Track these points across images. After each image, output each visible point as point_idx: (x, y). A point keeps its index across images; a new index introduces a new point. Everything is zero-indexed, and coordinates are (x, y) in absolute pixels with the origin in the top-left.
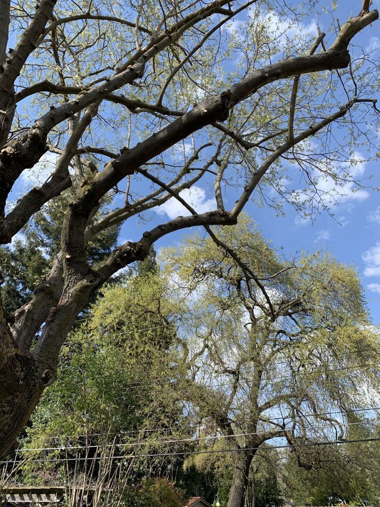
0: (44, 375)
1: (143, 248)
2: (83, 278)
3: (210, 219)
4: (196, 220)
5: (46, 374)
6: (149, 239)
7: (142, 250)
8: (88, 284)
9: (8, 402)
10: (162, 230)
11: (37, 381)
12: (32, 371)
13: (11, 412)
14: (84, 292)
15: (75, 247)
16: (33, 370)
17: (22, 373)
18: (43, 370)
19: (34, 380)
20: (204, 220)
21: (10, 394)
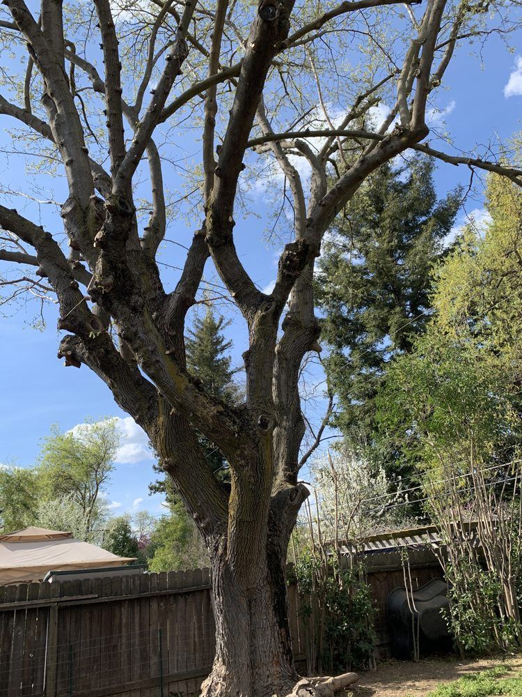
0: (259, 422)
1: (308, 242)
2: (257, 309)
3: (385, 151)
4: (365, 166)
5: (261, 420)
6: (312, 227)
7: (308, 246)
8: (263, 313)
9: (240, 456)
10: (324, 205)
11: (255, 429)
12: (247, 422)
13: (248, 463)
14: (264, 324)
15: (236, 281)
16: (247, 420)
17: (236, 427)
18: (257, 416)
19: (252, 429)
20: (377, 158)
21: (236, 448)
